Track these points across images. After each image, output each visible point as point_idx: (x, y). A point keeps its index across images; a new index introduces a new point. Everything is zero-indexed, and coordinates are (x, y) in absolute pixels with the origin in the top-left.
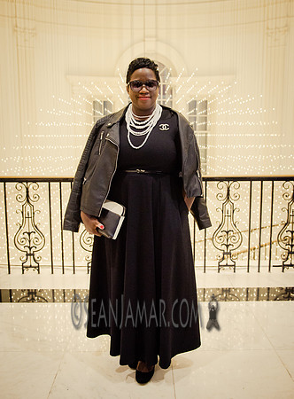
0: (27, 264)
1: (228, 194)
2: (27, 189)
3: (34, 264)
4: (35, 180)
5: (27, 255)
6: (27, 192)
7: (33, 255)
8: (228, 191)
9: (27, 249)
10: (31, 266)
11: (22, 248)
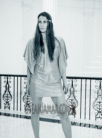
0: (98, 116)
2: (100, 83)
3: (101, 116)
5: (98, 112)
7: (101, 112)
9: (98, 110)
10: (99, 117)
11: (96, 108)
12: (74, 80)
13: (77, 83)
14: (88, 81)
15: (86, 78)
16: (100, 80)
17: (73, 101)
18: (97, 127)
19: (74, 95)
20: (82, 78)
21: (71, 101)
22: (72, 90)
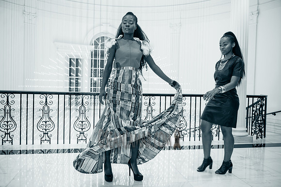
0: (43, 139)
1: (150, 103)
2: (46, 98)
3: (48, 139)
4: (51, 93)
5: (44, 134)
6: (46, 100)
7: (47, 134)
8: (150, 101)
9: (44, 131)
10: (46, 140)
11: (41, 130)
12: (10, 95)
13: (15, 99)
14: (31, 96)
15: (27, 93)
16: (45, 95)
17: (9, 123)
18: (43, 152)
19: (10, 116)
20: (21, 93)
21: (6, 123)
22: (8, 108)
